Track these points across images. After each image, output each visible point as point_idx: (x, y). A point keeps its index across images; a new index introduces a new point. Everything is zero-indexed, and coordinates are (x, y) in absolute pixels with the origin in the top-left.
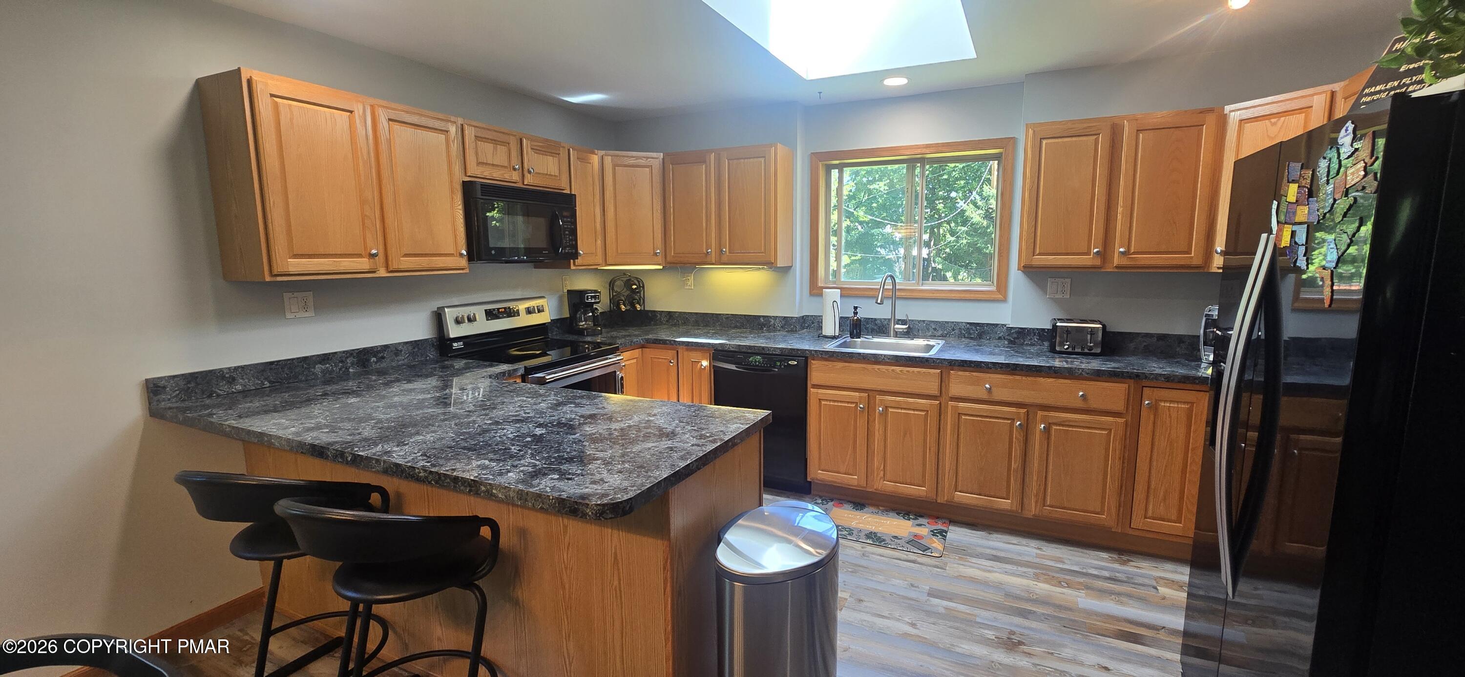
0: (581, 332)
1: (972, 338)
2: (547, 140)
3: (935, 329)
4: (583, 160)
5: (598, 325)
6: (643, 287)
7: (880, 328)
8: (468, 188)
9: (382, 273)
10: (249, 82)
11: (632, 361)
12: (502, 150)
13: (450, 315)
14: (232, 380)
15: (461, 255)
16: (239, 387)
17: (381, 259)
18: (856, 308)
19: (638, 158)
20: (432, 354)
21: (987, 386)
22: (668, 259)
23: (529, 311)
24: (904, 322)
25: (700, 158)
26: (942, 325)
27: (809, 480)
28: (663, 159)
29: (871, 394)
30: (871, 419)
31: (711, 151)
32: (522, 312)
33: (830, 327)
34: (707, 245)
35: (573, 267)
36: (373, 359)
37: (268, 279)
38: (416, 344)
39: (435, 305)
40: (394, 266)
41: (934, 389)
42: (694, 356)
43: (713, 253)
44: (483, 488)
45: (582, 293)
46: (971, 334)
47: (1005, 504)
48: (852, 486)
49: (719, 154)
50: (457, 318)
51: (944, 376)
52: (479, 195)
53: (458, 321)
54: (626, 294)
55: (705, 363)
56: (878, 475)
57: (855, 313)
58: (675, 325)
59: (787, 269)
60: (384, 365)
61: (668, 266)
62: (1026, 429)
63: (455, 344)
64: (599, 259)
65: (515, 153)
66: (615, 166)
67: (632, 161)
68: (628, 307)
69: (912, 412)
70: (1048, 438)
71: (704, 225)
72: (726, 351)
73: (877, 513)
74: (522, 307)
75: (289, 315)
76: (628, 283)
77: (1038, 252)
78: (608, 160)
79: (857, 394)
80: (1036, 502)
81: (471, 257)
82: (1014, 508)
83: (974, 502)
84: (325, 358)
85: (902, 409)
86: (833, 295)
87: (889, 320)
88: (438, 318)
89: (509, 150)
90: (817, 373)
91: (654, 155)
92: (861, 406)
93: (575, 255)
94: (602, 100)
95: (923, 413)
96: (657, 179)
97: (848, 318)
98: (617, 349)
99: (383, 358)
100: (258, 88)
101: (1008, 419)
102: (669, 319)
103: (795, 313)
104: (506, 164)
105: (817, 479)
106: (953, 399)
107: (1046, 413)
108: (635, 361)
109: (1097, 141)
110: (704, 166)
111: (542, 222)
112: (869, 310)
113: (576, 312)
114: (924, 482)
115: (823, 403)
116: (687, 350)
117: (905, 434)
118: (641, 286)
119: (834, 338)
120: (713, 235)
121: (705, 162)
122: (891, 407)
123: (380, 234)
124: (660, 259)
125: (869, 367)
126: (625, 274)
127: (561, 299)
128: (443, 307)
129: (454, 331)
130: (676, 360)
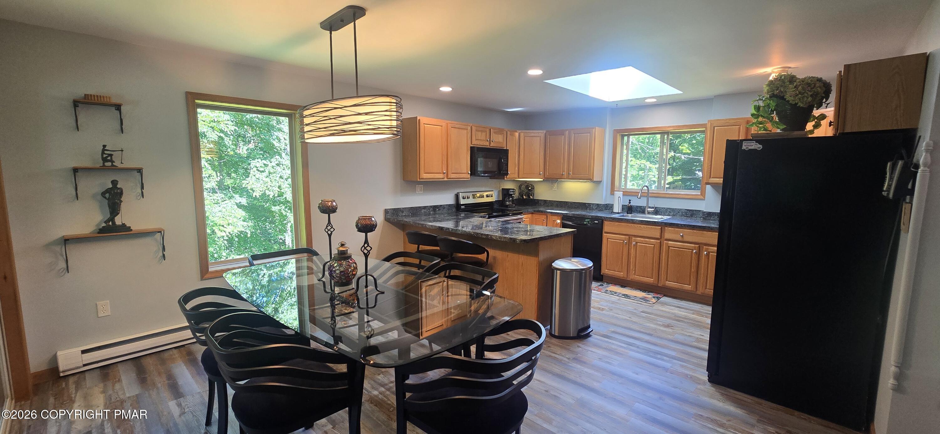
0: (507, 206)
1: (688, 217)
2: (499, 129)
3: (670, 212)
4: (512, 135)
5: (514, 204)
6: (534, 188)
7: (642, 210)
8: (472, 149)
9: (446, 179)
10: (419, 120)
11: (528, 219)
12: (484, 134)
13: (461, 195)
14: (403, 212)
15: (469, 173)
16: (404, 214)
17: (446, 174)
18: (630, 200)
19: (534, 133)
20: (454, 210)
21: (681, 234)
22: (545, 176)
23: (487, 196)
24: (652, 208)
25: (562, 133)
26: (673, 210)
27: (602, 274)
28: (546, 133)
29: (630, 236)
30: (630, 248)
31: (567, 130)
32: (485, 196)
33: (617, 208)
34: (563, 171)
35: (505, 179)
36: (437, 210)
37: (418, 180)
38: (450, 205)
39: (456, 192)
40: (449, 177)
41: (658, 236)
42: (554, 218)
43: (565, 174)
44: (490, 236)
45: (508, 190)
46: (687, 215)
47: (687, 287)
48: (621, 277)
49: (570, 132)
50: (463, 196)
51: (663, 230)
52: (476, 151)
53: (464, 198)
54: (526, 191)
55: (559, 221)
56: (632, 273)
57: (630, 203)
58: (547, 206)
59: (599, 182)
60: (440, 212)
61: (546, 179)
62: (699, 254)
63: (462, 207)
64: (516, 176)
65: (488, 135)
66: (525, 137)
67: (532, 135)
68: (527, 197)
69: (648, 245)
70: (708, 259)
71: (562, 162)
72: (568, 216)
73: (631, 289)
74: (485, 194)
75: (417, 192)
76: (527, 187)
77: (712, 177)
78: (522, 135)
79: (624, 236)
80: (702, 287)
81: (471, 175)
82: (692, 290)
83: (675, 286)
84: (425, 208)
85: (643, 243)
86: (619, 194)
87: (646, 207)
88: (457, 196)
89: (486, 134)
90: (607, 227)
91: (542, 131)
92: (626, 242)
93: (507, 174)
94: (522, 110)
95: (653, 246)
96: (543, 141)
97: (626, 205)
98: (522, 213)
99: (440, 209)
100: (422, 122)
101: (690, 249)
102: (545, 203)
103: (602, 202)
104: (485, 139)
105: (605, 274)
106: (667, 240)
107: (707, 247)
108: (529, 219)
109: (739, 128)
110: (563, 137)
111: (496, 161)
112: (636, 202)
113: (505, 198)
114: (653, 277)
115: (609, 240)
116: (551, 215)
117: (645, 255)
118: (533, 188)
119: (618, 213)
120: (566, 167)
121: (564, 135)
122: (639, 243)
123: (446, 165)
124: (542, 176)
125: (630, 225)
126: (526, 183)
127: (499, 192)
128: (459, 193)
129: (462, 202)
130: (546, 219)
